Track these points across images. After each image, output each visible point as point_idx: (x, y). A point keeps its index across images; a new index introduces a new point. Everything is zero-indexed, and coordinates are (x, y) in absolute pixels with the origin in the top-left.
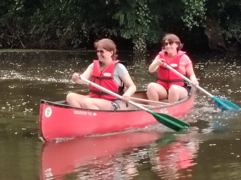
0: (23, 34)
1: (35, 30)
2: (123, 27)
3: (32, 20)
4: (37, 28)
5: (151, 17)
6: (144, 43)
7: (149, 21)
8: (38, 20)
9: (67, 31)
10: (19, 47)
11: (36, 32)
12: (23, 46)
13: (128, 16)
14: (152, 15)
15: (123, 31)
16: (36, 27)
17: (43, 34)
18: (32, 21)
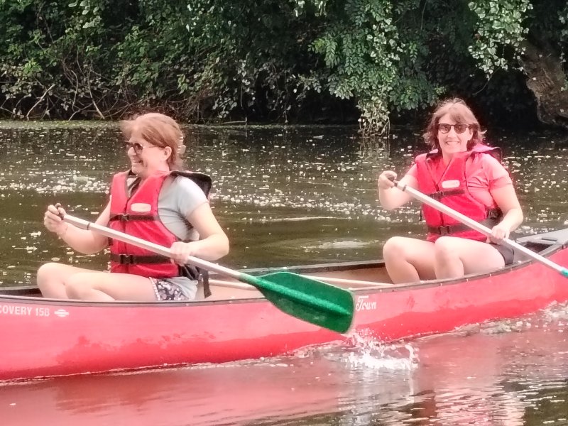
0: (99, 86)
1: (127, 76)
2: (334, 70)
3: (122, 53)
4: (132, 73)
5: (401, 48)
6: (383, 109)
7: (395, 56)
8: (136, 53)
9: (203, 78)
10: (90, 117)
11: (130, 80)
12: (100, 113)
13: (345, 46)
14: (404, 43)
15: (335, 81)
16: (129, 70)
17: (147, 87)
18: (120, 56)
